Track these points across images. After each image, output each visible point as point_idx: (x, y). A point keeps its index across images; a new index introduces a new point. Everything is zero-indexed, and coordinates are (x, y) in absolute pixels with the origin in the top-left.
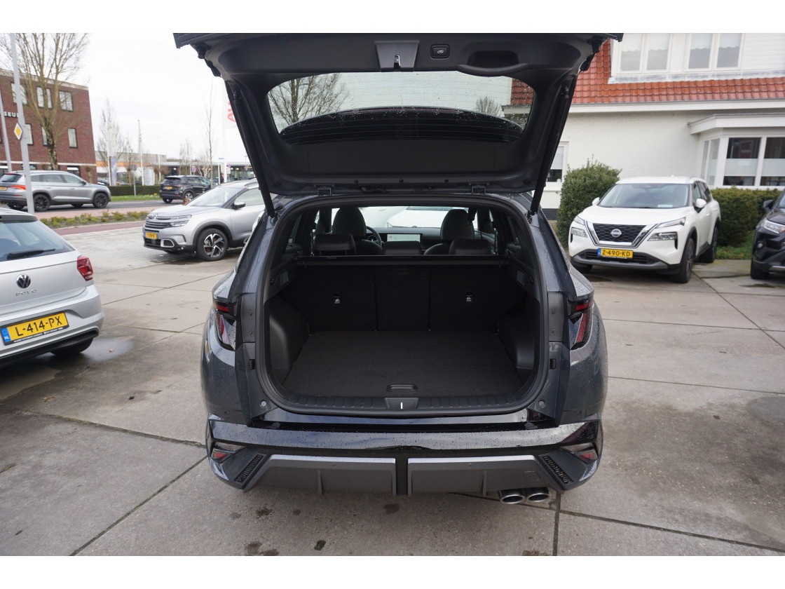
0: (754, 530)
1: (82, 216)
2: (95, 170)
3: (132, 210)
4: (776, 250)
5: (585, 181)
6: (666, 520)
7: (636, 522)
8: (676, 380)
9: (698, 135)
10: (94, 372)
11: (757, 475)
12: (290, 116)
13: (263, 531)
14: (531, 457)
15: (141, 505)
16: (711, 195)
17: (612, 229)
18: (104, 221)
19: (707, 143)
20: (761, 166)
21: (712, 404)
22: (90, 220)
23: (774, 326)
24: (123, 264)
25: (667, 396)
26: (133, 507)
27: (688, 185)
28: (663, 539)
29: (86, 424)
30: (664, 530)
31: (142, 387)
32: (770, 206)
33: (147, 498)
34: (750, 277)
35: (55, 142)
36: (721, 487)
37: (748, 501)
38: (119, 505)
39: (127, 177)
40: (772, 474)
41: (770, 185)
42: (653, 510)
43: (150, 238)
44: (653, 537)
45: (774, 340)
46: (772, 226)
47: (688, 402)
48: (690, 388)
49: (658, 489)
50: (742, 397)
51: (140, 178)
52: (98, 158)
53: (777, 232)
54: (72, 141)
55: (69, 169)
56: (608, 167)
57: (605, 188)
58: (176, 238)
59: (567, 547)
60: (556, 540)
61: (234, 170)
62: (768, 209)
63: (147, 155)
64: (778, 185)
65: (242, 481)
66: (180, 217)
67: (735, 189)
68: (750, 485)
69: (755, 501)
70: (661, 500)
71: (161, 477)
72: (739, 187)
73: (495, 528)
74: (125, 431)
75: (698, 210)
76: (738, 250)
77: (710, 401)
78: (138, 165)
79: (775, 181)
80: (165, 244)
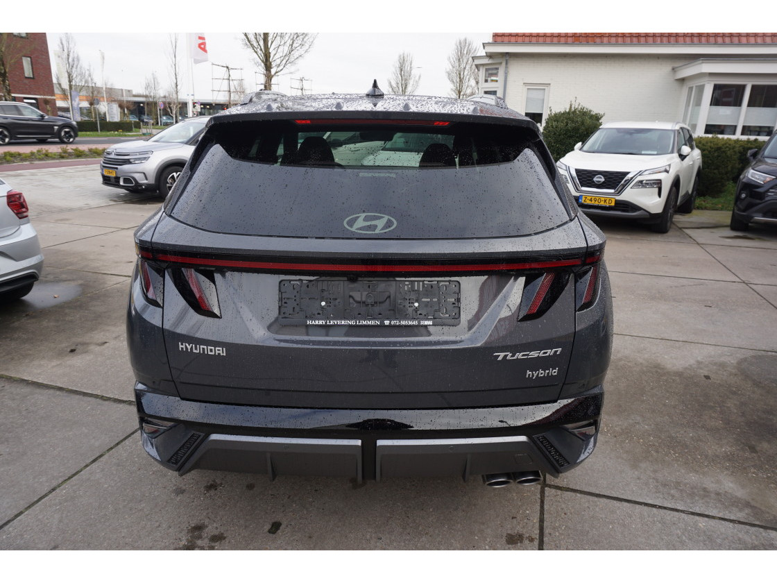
0: (756, 507)
1: (38, 151)
2: (55, 104)
3: (93, 147)
4: (758, 201)
5: (567, 125)
6: (661, 496)
7: (629, 498)
8: (662, 336)
9: (683, 80)
10: (34, 320)
11: (753, 443)
12: (261, 50)
13: (210, 510)
14: (523, 438)
15: (70, 478)
16: (694, 143)
17: (595, 175)
18: (62, 157)
19: (691, 89)
20: (744, 115)
21: (702, 362)
22: (47, 156)
23: (757, 279)
24: (80, 203)
25: (655, 353)
26: (61, 480)
27: (674, 131)
28: (659, 518)
29: (15, 381)
30: (660, 507)
31: (86, 339)
32: (755, 155)
33: (77, 470)
34: (729, 228)
35: (7, 70)
36: (717, 456)
37: (747, 473)
38: (44, 479)
39: (89, 112)
40: (769, 442)
41: (750, 135)
42: (647, 484)
43: (109, 175)
44: (649, 516)
45: (758, 294)
46: (757, 176)
47: (677, 360)
48: (677, 344)
49: (650, 459)
50: (731, 355)
51: (105, 114)
52: (57, 91)
53: (762, 183)
54: (28, 72)
55: (25, 101)
56: (590, 111)
57: (587, 133)
58: (137, 176)
59: (554, 528)
60: (542, 521)
61: (205, 108)
62: (752, 158)
63: (111, 89)
64: (759, 135)
65: (176, 463)
66: (140, 153)
67: (717, 137)
68: (747, 454)
69: (754, 473)
70: (655, 471)
71: (97, 444)
72: (720, 136)
73: (475, 505)
74: (60, 389)
75: (682, 157)
76: (715, 201)
77: (699, 359)
78: (102, 99)
79: (756, 131)
80: (124, 182)
